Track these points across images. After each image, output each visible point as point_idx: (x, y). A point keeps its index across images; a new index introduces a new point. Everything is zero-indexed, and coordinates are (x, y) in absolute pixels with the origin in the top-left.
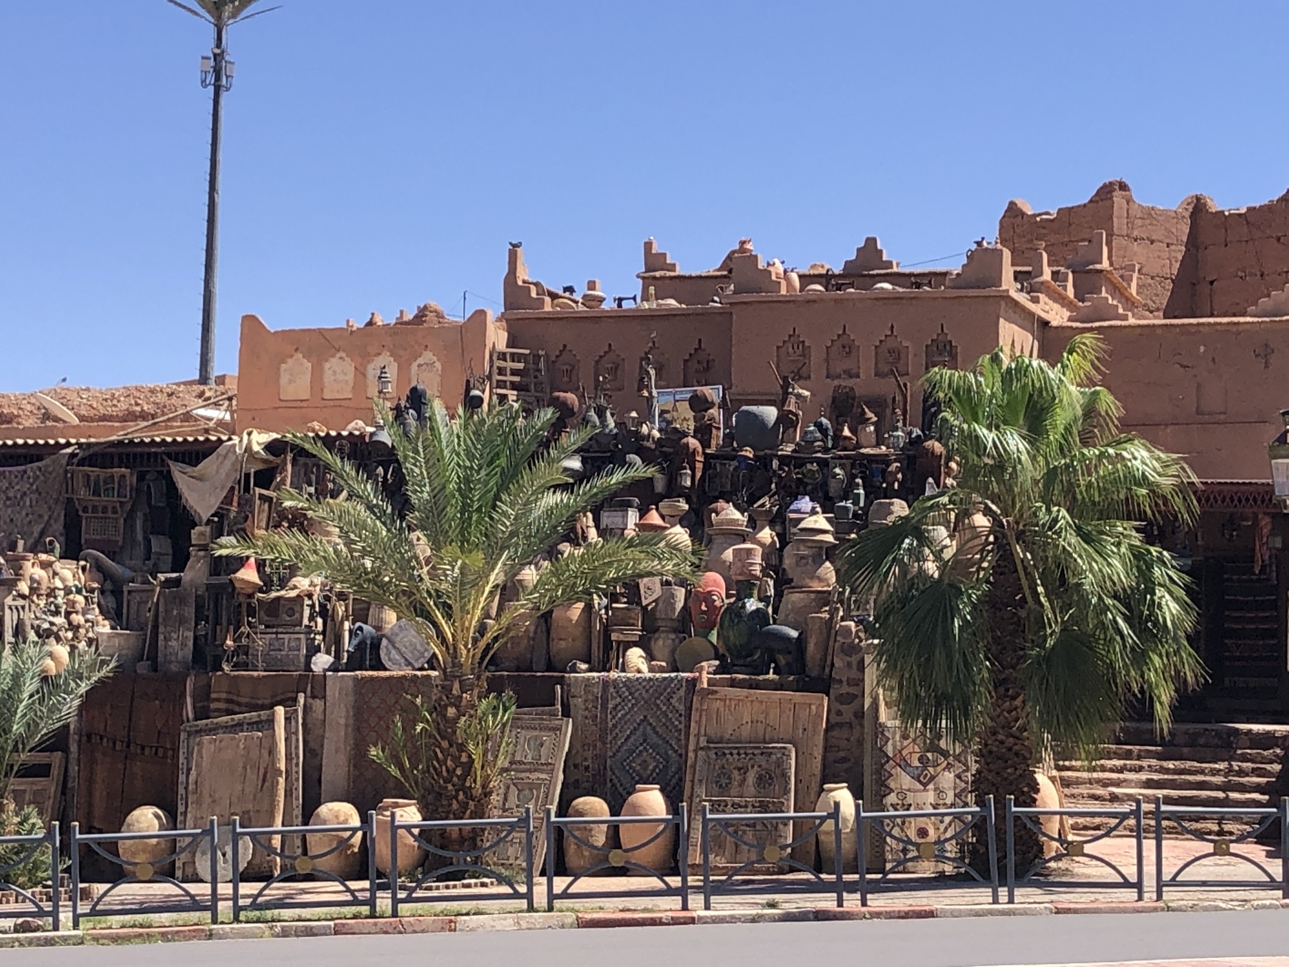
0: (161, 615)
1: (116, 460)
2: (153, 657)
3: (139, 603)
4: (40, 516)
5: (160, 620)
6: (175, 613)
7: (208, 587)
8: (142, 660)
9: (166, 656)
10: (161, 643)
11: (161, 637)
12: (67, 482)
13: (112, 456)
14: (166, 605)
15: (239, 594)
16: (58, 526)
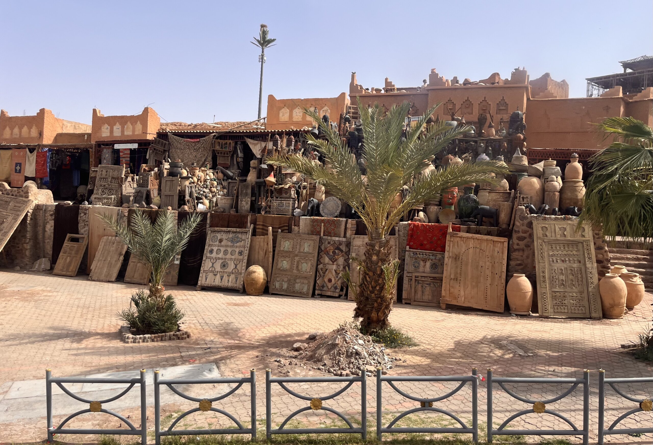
0: (240, 192)
1: (228, 137)
2: (236, 207)
3: (232, 187)
4: (204, 155)
5: (239, 194)
6: (244, 191)
7: (256, 183)
8: (232, 208)
9: (241, 207)
10: (239, 202)
11: (239, 200)
12: (213, 145)
13: (227, 136)
14: (241, 189)
15: (267, 186)
16: (210, 158)
